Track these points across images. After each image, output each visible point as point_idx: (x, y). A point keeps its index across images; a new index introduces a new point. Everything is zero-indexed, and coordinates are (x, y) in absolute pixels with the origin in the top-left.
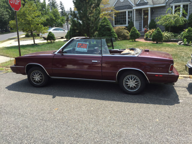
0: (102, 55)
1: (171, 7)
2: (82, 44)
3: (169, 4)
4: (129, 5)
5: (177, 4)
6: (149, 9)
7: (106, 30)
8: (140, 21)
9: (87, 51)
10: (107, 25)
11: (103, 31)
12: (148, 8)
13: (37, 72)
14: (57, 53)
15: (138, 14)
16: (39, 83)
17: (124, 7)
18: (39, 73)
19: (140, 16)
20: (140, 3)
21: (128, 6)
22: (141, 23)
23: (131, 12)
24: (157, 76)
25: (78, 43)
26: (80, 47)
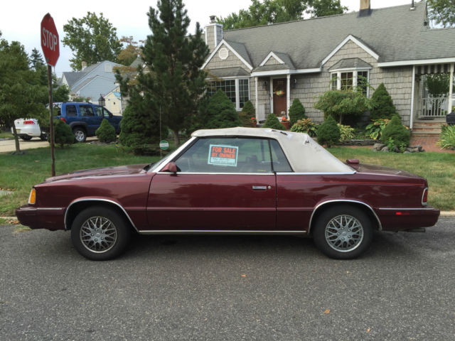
0: (275, 173)
1: (333, 75)
2: (223, 148)
3: (328, 70)
4: (241, 68)
5: (347, 70)
6: (288, 77)
7: (225, 119)
8: (267, 102)
9: (236, 165)
10: (228, 108)
11: (220, 120)
12: (286, 75)
13: (99, 220)
14: (160, 171)
15: (261, 87)
16: (102, 249)
17: (229, 71)
18: (103, 222)
19: (266, 92)
20: (267, 64)
21: (239, 69)
22: (268, 106)
23: (246, 81)
24: (399, 213)
25: (212, 147)
26: (218, 156)
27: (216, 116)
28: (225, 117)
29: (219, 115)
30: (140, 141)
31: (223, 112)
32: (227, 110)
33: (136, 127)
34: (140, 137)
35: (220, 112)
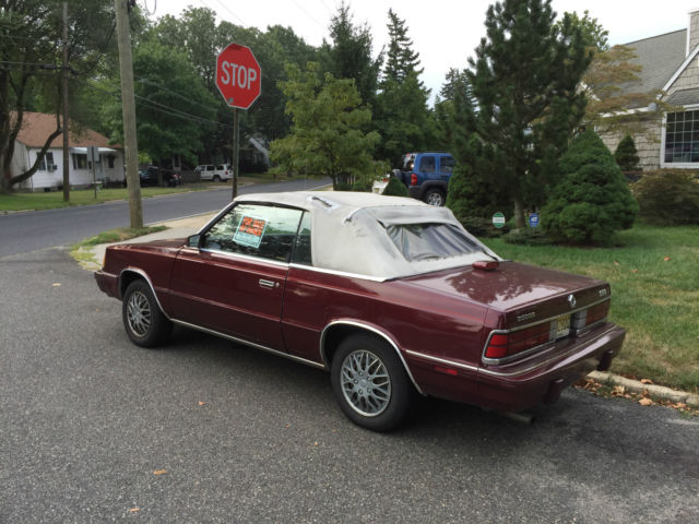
2: (253, 219)
7: (585, 181)
9: (258, 247)
10: (595, 161)
11: (575, 183)
25: (244, 217)
27: (570, 175)
28: (584, 177)
29: (574, 175)
30: (467, 211)
31: (584, 168)
32: (590, 165)
33: (464, 190)
34: (469, 206)
35: (578, 169)
